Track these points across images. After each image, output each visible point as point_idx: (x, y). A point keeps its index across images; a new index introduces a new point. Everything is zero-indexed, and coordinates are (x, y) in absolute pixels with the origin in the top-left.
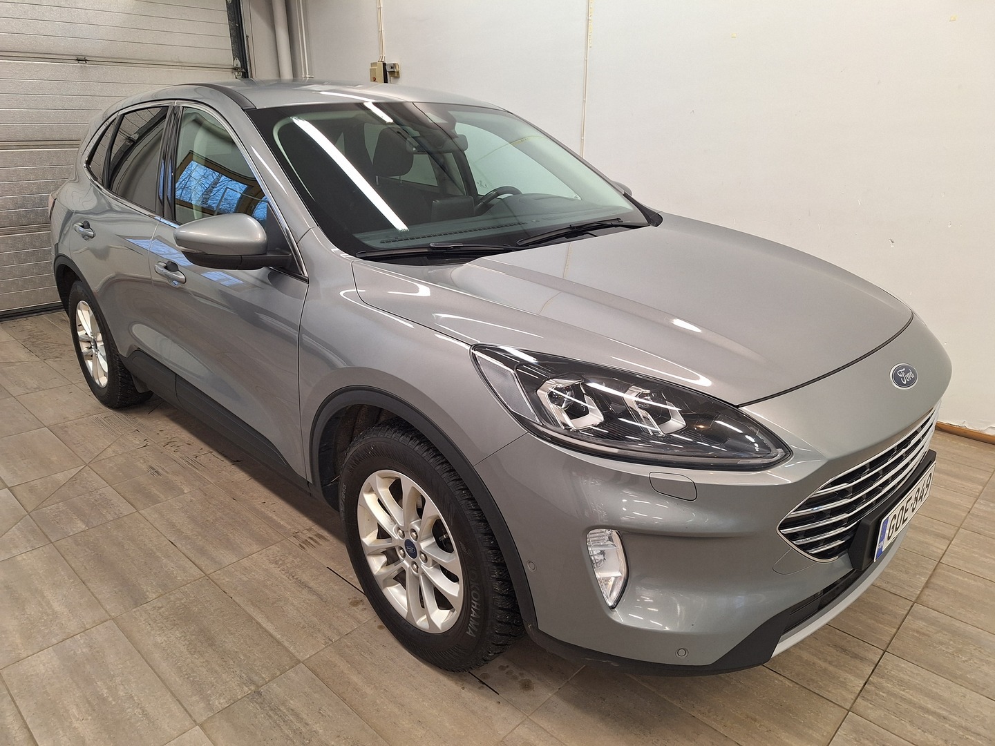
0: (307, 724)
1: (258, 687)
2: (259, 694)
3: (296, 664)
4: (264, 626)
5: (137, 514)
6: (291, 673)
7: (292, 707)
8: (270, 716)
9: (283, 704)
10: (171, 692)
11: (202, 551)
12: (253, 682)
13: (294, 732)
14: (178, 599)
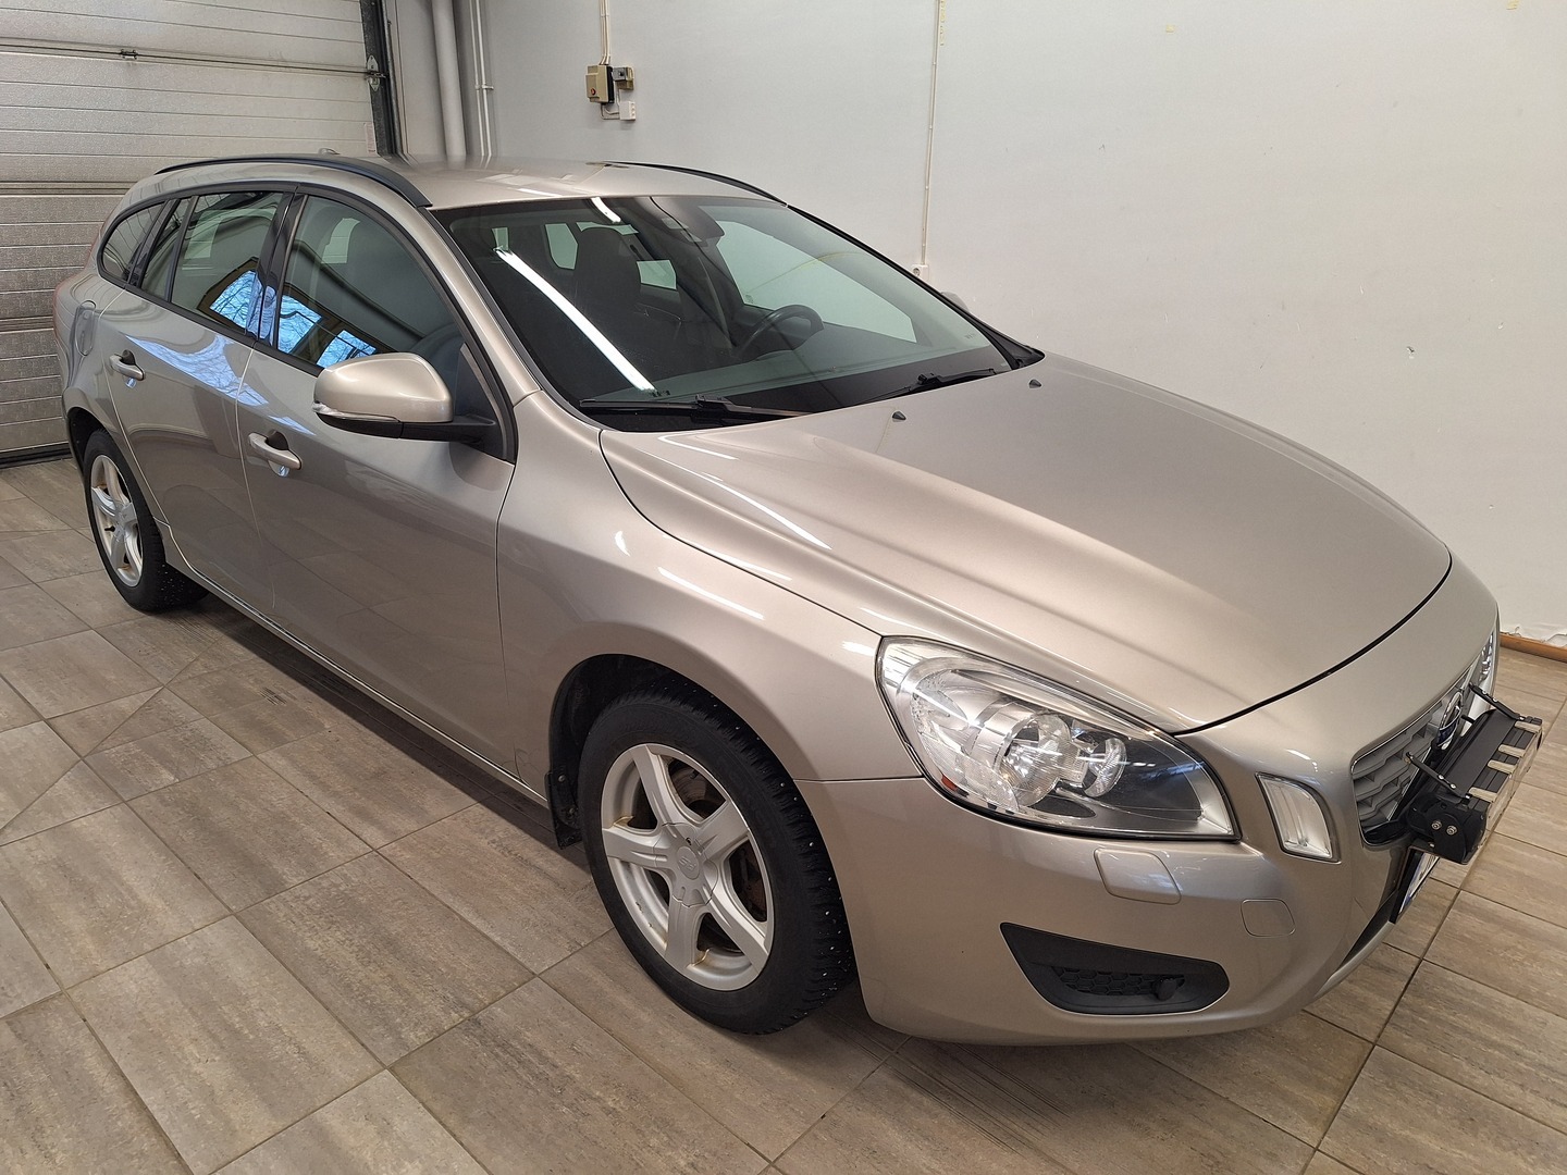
0: (557, 1067)
1: (473, 1012)
2: (476, 1022)
3: (530, 979)
4: (474, 924)
5: (254, 760)
6: (522, 992)
7: (529, 1041)
8: (497, 1056)
9: (516, 1037)
10: (340, 1021)
11: (363, 814)
12: (464, 1005)
13: (536, 1077)
14: (334, 885)
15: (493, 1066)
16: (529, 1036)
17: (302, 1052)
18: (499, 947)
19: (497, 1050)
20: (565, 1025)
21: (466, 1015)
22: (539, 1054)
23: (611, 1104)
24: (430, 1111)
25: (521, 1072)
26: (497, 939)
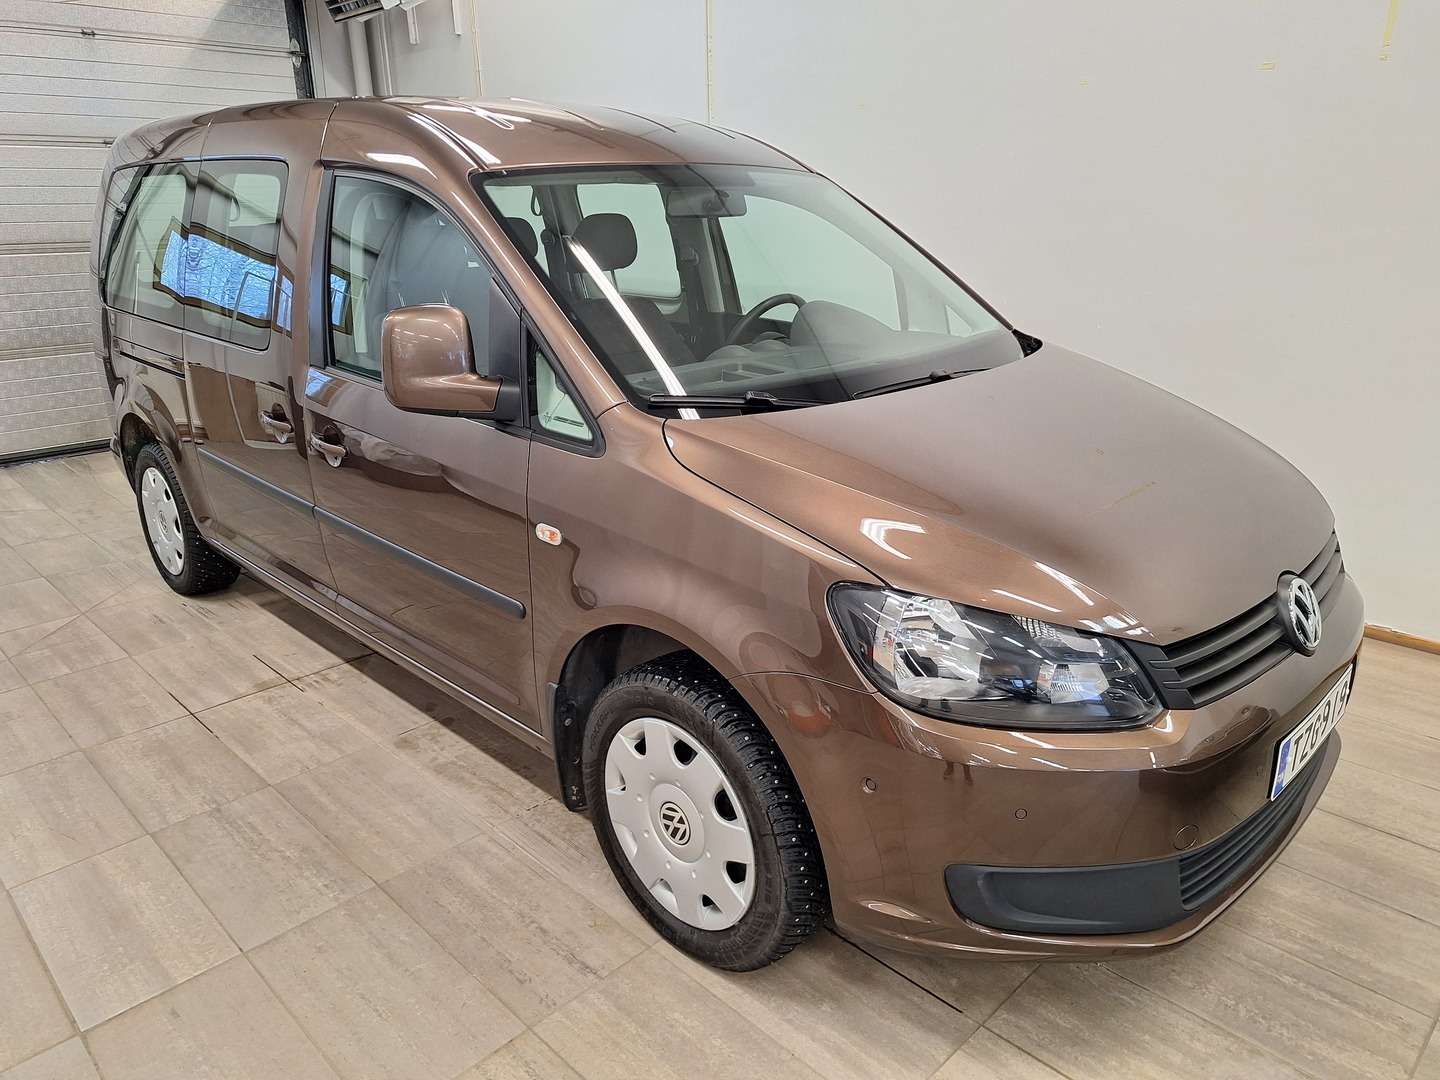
0: (261, 834)
1: (219, 804)
2: (219, 811)
3: (265, 787)
4: (241, 756)
5: (129, 660)
6: (256, 795)
7: (249, 820)
8: (225, 828)
9: (241, 818)
10: (130, 810)
11: (192, 693)
12: (215, 802)
13: (245, 840)
14: (157, 734)
15: (220, 833)
16: (251, 819)
17: (97, 825)
18: (253, 771)
19: (227, 826)
20: (278, 812)
21: (214, 806)
22: (253, 828)
23: (288, 854)
24: (168, 856)
25: (237, 838)
26: (253, 765)
